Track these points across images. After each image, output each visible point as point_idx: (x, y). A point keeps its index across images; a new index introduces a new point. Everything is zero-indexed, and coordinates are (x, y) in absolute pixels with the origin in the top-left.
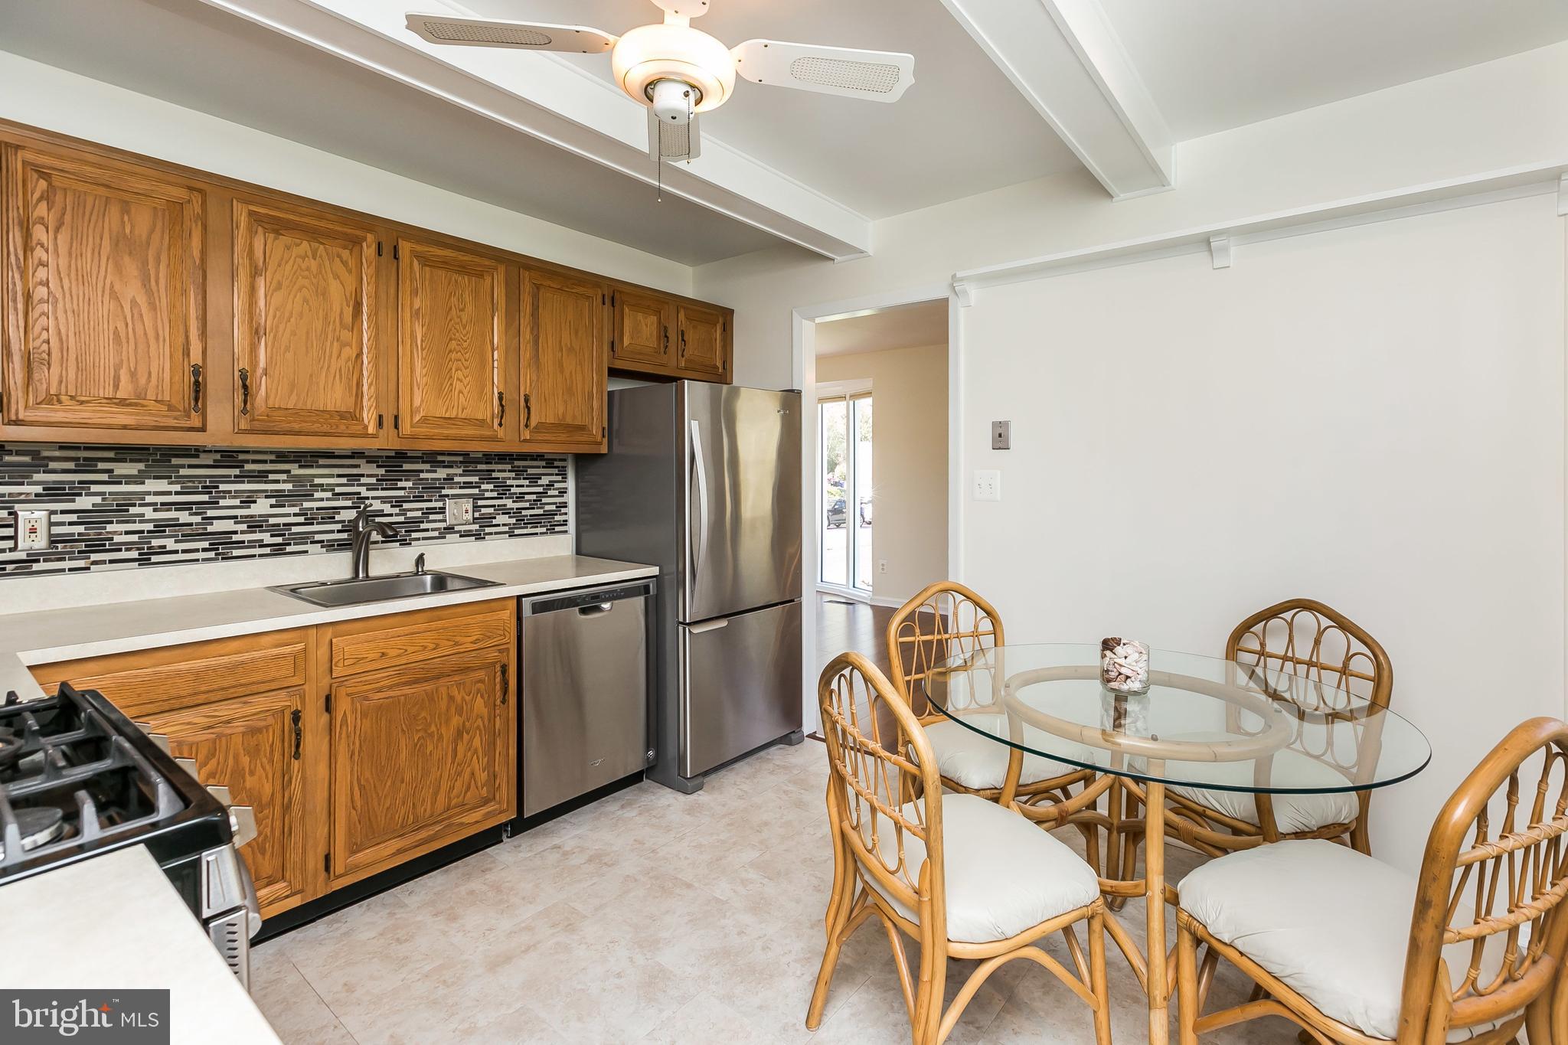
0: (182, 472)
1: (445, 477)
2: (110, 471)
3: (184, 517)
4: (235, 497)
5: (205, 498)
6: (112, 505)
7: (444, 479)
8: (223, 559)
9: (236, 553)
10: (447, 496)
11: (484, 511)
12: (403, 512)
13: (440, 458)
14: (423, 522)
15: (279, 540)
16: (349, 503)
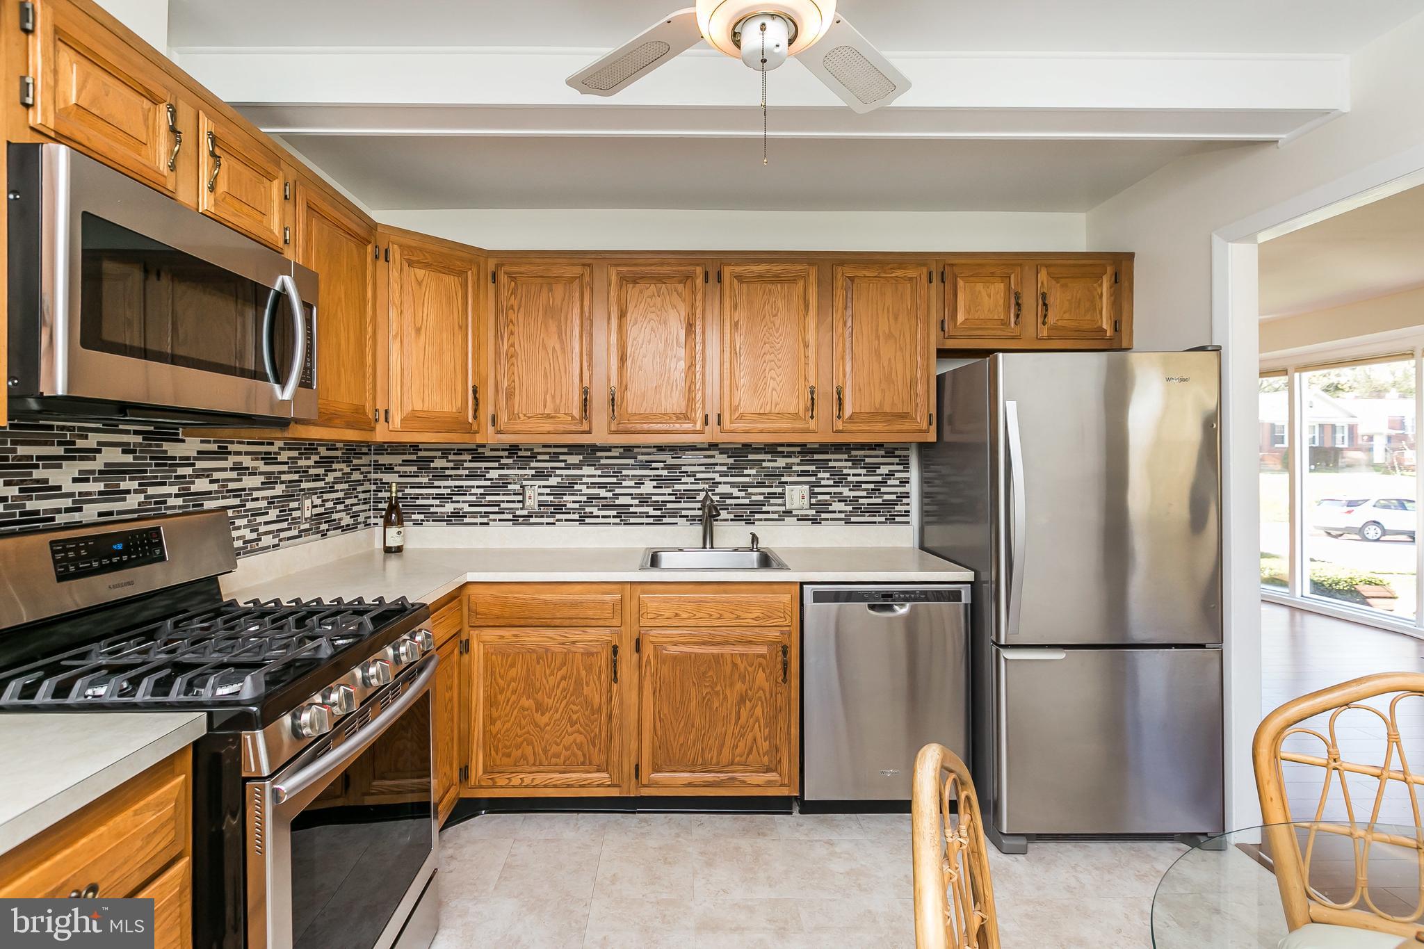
0: (603, 461)
1: (784, 465)
2: (565, 461)
3: (603, 493)
4: (631, 480)
5: (614, 480)
6: (566, 483)
7: (783, 468)
8: (624, 524)
9: (632, 520)
10: (786, 483)
11: (820, 497)
12: (748, 496)
13: (780, 449)
14: (764, 505)
15: (658, 513)
16: (706, 486)
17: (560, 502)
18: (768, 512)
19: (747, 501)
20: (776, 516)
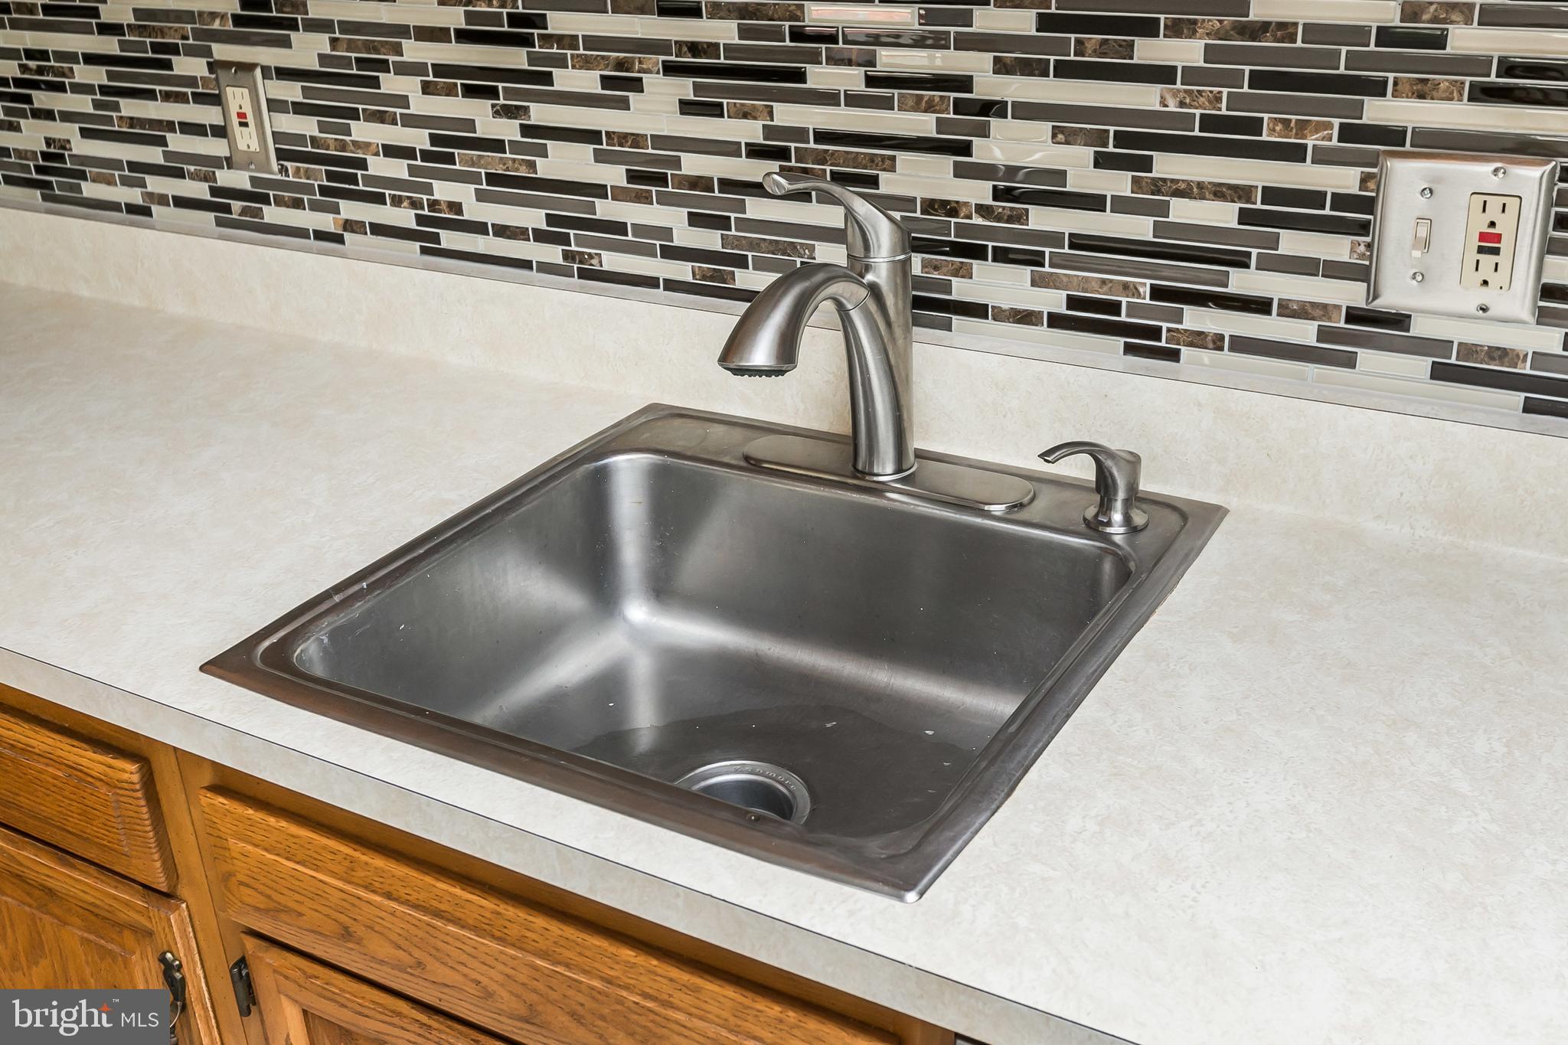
8: (584, 274)
9: (611, 261)
10: (1392, 136)
12: (1153, 198)
14: (1245, 262)
15: (710, 240)
17: (343, 146)
18: (1261, 306)
19: (1140, 228)
20: (1305, 332)
